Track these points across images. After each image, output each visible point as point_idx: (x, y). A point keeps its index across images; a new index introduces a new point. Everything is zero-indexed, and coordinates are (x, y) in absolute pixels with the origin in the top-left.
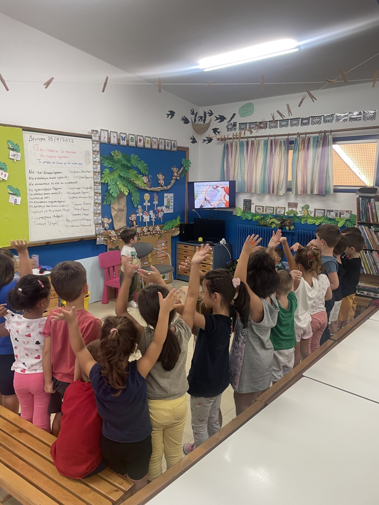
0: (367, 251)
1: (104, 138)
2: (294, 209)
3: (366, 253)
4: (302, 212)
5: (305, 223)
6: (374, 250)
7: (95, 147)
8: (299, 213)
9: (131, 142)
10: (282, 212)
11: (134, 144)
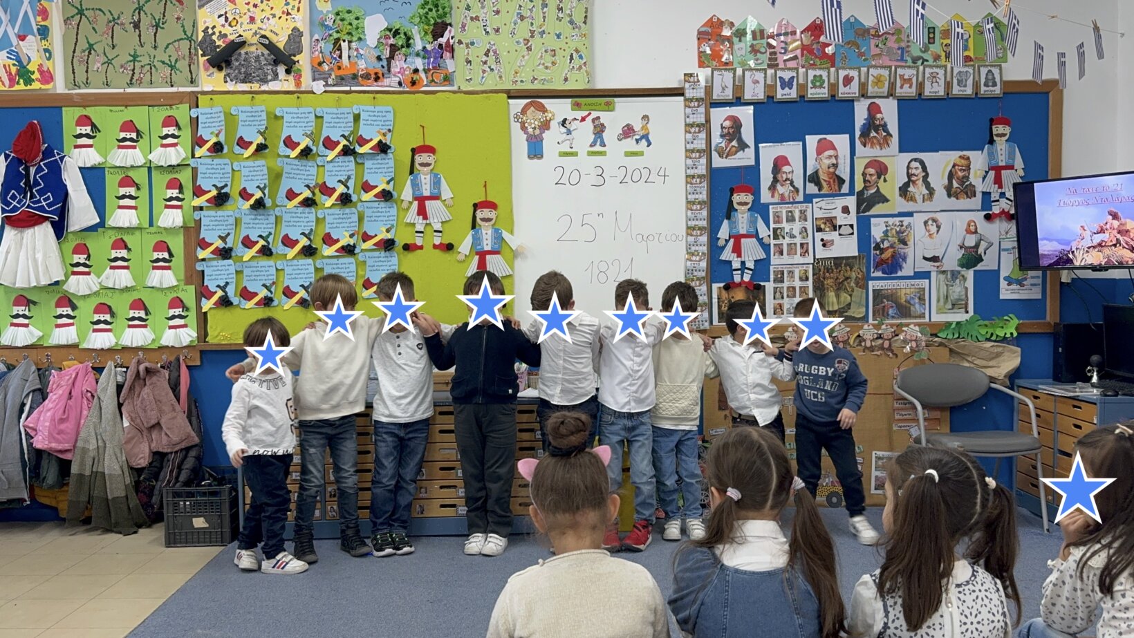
1: (723, 89)
7: (691, 116)
9: (814, 87)
11: (825, 94)
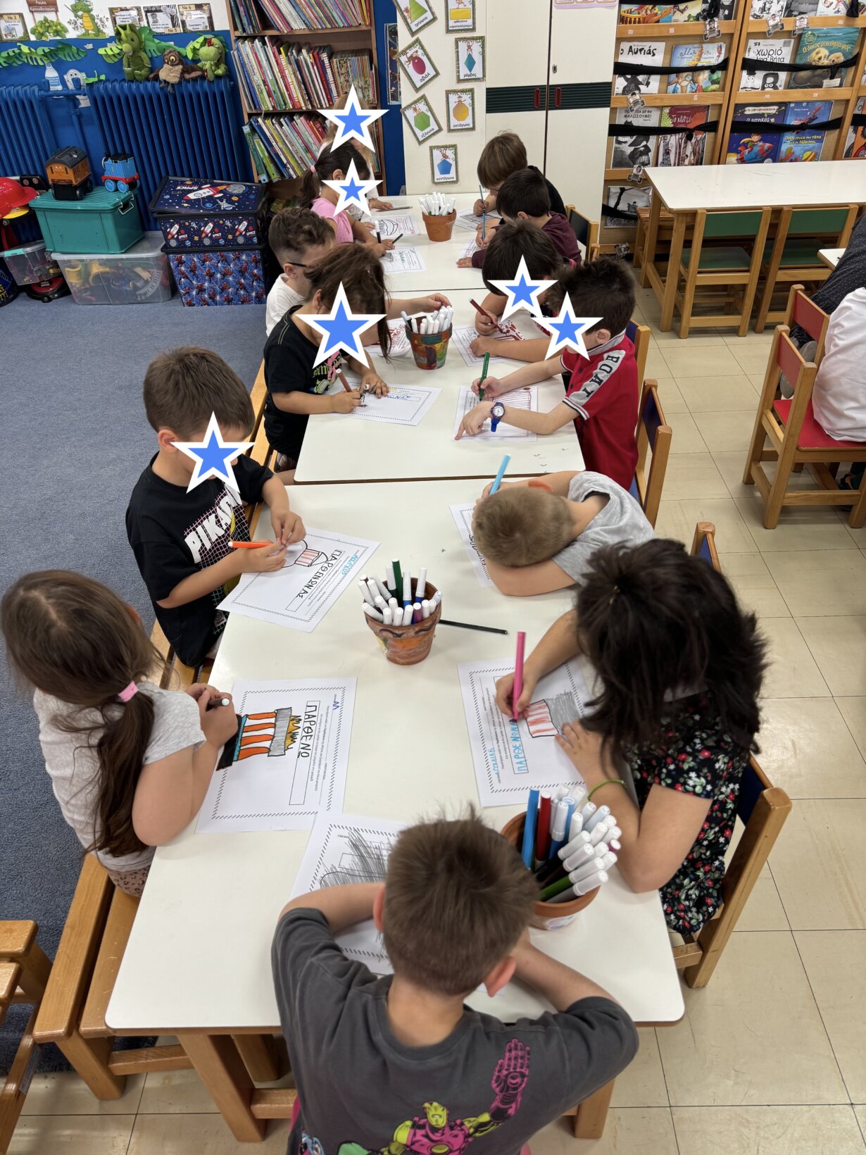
0: (282, 119)
2: (51, 16)
4: (76, 22)
8: (70, 27)
10: (19, 33)
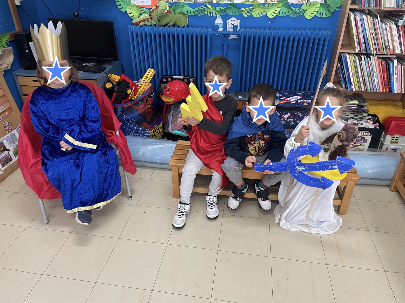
0: (363, 57)
3: (360, 60)
5: (249, 15)
6: (373, 55)
